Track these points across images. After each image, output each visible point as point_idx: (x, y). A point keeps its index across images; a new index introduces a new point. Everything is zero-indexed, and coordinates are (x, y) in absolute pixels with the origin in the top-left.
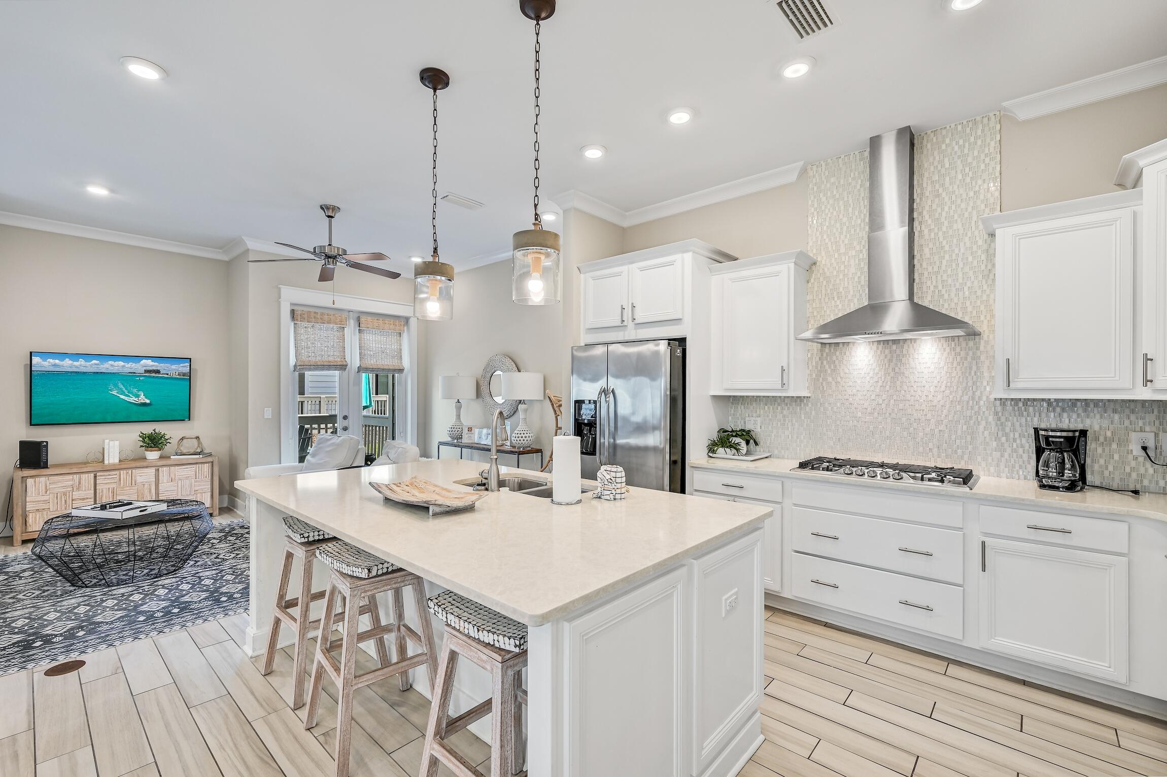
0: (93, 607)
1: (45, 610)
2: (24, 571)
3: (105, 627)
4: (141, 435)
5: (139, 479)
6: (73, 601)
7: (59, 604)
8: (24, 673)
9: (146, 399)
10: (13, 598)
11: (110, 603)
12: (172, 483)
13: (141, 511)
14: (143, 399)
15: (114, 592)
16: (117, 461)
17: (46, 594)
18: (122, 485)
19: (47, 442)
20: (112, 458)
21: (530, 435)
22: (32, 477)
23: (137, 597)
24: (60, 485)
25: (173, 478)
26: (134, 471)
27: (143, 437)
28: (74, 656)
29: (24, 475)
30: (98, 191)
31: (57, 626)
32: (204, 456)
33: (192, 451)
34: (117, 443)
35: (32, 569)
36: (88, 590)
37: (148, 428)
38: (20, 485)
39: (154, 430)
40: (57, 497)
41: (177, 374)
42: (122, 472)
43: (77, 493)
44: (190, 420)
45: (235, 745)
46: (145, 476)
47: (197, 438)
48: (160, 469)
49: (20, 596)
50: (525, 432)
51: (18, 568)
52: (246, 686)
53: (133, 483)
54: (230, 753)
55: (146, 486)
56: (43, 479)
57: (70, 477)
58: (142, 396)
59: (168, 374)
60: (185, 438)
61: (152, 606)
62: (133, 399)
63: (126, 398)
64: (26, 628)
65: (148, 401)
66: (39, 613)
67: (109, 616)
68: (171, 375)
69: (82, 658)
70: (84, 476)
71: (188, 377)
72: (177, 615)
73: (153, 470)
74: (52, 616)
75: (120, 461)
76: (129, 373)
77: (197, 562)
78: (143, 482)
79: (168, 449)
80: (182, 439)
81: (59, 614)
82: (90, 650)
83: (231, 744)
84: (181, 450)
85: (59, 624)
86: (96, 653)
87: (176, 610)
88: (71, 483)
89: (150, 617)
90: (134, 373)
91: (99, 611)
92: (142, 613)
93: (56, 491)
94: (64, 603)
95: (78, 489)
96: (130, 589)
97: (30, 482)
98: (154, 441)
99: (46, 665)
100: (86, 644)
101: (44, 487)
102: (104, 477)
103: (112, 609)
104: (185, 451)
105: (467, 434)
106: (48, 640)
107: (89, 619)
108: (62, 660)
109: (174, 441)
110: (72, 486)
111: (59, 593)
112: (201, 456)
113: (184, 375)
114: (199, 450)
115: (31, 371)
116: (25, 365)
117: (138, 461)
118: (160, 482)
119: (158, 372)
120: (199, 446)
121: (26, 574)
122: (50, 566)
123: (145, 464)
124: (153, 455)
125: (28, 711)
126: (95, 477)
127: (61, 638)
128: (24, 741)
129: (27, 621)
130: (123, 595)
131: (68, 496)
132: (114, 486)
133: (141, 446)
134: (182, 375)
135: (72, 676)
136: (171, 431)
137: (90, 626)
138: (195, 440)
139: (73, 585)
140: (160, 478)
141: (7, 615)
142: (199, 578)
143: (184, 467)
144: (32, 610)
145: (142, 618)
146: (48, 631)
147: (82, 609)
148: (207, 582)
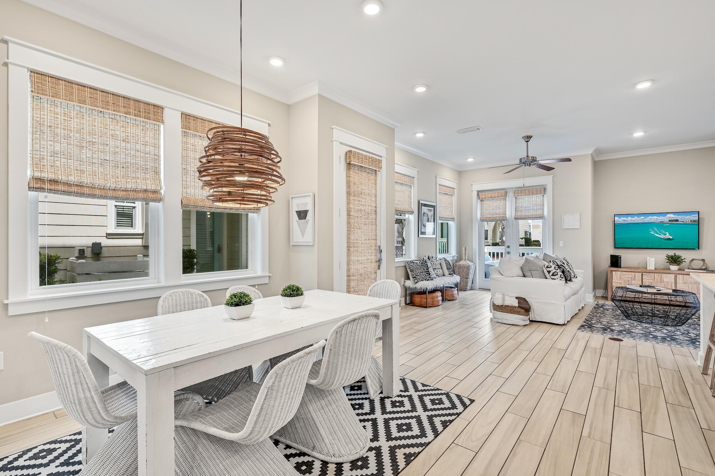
0: (632, 327)
1: (614, 322)
2: (610, 309)
3: (634, 334)
4: (667, 256)
5: (665, 280)
6: (625, 323)
7: (619, 322)
8: (602, 336)
9: (670, 236)
10: (604, 316)
11: (639, 327)
12: (685, 285)
13: (657, 290)
14: (668, 236)
15: (642, 325)
16: (653, 268)
17: (616, 318)
18: (656, 281)
19: (621, 256)
20: (651, 267)
22: (615, 271)
23: (652, 329)
24: (626, 276)
25: (686, 282)
26: (662, 275)
28: (619, 337)
29: (612, 270)
30: (638, 134)
31: (617, 328)
32: (707, 271)
33: (698, 268)
34: (653, 259)
35: (613, 309)
36: (632, 321)
37: (671, 253)
38: (610, 274)
39: (675, 254)
40: (625, 282)
41: (689, 221)
42: (656, 274)
43: (634, 281)
44: (699, 249)
45: (673, 384)
46: (669, 279)
47: (703, 260)
48: (677, 276)
49: (607, 316)
51: (608, 308)
52: (690, 373)
53: (662, 281)
54: (669, 385)
55: (669, 284)
56: (619, 272)
57: (631, 273)
58: (668, 234)
59: (683, 222)
60: (694, 260)
61: (658, 334)
62: (662, 236)
63: (659, 236)
64: (606, 325)
65: (671, 237)
66: (612, 322)
67: (637, 331)
68: (686, 222)
69: (623, 339)
70: (637, 274)
71: (698, 223)
72: (668, 341)
73: (673, 276)
74: (616, 325)
75: (655, 269)
76: (660, 222)
77: (690, 326)
78: (667, 281)
79: (683, 265)
80: (693, 260)
81: (618, 325)
82: (626, 338)
83: (671, 383)
84: (691, 266)
85: (617, 327)
86: (628, 340)
87: (669, 339)
88: (631, 276)
89: (655, 337)
90: (663, 222)
91: (634, 329)
92: (652, 335)
93: (624, 279)
94: (621, 322)
95: (634, 280)
96: (650, 326)
97: (614, 273)
98: (675, 260)
99: (610, 336)
100: (625, 336)
101: (619, 277)
102: (646, 276)
103: (640, 330)
104: (694, 267)
106: (612, 330)
107: (629, 330)
108: (615, 337)
109: (688, 261)
110: (631, 278)
111: (620, 319)
112: (705, 271)
113: (694, 221)
114: (704, 268)
115: (615, 223)
116: (613, 221)
117: (666, 270)
118: (678, 283)
119: (677, 221)
120: (704, 265)
121: (610, 310)
122: (620, 310)
123: (669, 271)
124: (674, 268)
125: (601, 345)
126: (642, 275)
127: (617, 331)
128: (598, 351)
129: (607, 323)
130: (646, 327)
131: (629, 282)
132: (652, 281)
133: (667, 262)
134: (693, 221)
135: (618, 342)
136: (686, 255)
137: (629, 332)
138: (702, 262)
139: (626, 318)
140: (678, 280)
141: (601, 320)
142: (688, 332)
144: (610, 321)
145: (651, 336)
146: (613, 328)
147: (627, 326)
148: (692, 335)
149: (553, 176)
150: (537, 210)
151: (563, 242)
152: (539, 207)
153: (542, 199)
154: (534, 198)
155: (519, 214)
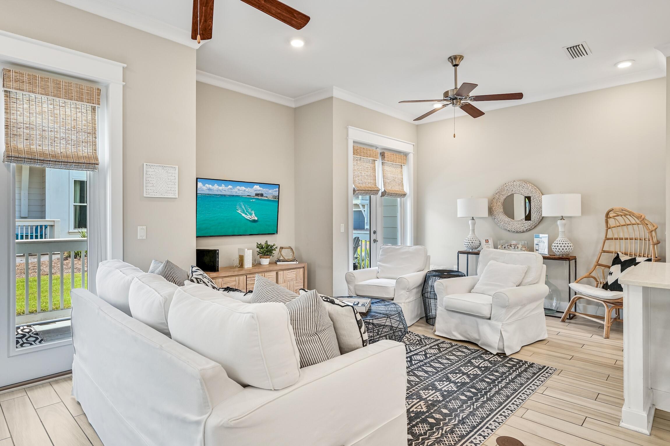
4: (257, 245)
9: (255, 217)
12: (285, 284)
16: (251, 266)
19: (218, 250)
20: (248, 264)
21: (569, 245)
25: (285, 280)
26: (265, 274)
27: (260, 246)
33: (290, 258)
34: (251, 251)
37: (261, 240)
39: (267, 241)
41: (272, 197)
44: (277, 234)
47: (290, 248)
48: (279, 272)
50: (564, 243)
59: (267, 197)
60: (283, 248)
62: (248, 217)
63: (245, 216)
65: (256, 219)
68: (269, 197)
70: (241, 278)
71: (277, 199)
73: (275, 273)
76: (248, 196)
80: (281, 249)
84: (282, 257)
88: (234, 283)
90: (250, 196)
98: (265, 250)
102: (250, 279)
104: (285, 258)
105: (485, 245)
112: (297, 262)
113: (275, 197)
115: (197, 194)
116: (195, 188)
119: (262, 195)
120: (293, 254)
124: (266, 262)
126: (246, 279)
133: (258, 254)
138: (289, 250)
140: (279, 280)
143: (290, 271)
149: (125, 65)
150: (77, 144)
151: (145, 227)
152: (83, 137)
153: (90, 117)
154: (68, 110)
155: (21, 146)
